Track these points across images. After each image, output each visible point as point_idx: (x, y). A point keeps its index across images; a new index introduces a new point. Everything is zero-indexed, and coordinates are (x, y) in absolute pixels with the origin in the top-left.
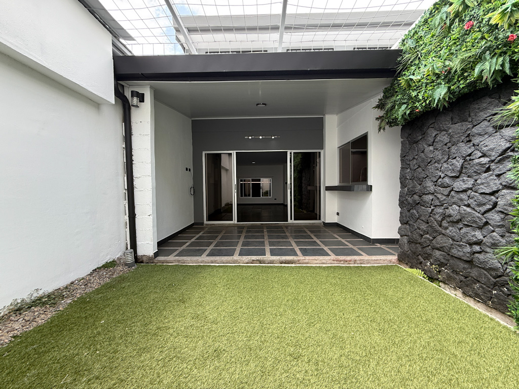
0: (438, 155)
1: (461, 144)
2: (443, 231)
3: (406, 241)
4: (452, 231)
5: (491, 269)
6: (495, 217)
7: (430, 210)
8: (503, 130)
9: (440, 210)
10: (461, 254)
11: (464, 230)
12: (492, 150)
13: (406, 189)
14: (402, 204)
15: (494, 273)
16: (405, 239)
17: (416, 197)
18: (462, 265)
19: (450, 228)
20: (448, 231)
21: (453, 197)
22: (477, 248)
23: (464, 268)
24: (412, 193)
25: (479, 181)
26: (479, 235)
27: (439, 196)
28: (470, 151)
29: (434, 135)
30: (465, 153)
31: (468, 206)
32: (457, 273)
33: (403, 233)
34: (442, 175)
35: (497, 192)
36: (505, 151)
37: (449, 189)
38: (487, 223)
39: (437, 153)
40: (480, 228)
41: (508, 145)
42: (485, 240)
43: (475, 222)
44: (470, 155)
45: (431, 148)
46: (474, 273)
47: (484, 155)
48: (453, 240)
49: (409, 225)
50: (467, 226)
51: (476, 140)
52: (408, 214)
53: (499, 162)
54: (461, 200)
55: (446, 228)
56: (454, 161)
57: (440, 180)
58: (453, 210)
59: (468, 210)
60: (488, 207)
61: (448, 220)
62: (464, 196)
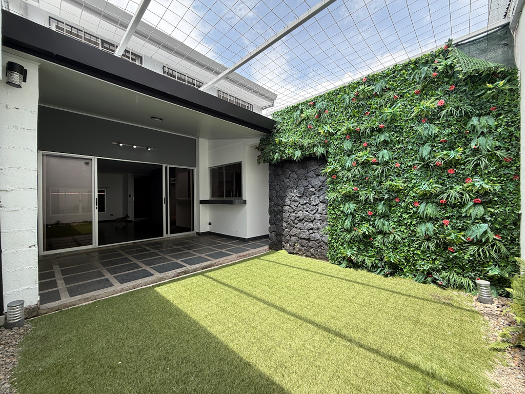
0: (292, 184)
1: (303, 180)
2: (296, 226)
3: (274, 235)
4: (300, 225)
5: (317, 240)
6: (318, 216)
7: (288, 214)
8: (319, 177)
9: (293, 214)
10: (305, 236)
11: (305, 223)
12: (316, 185)
13: (273, 203)
14: (270, 212)
15: (318, 242)
16: (273, 234)
17: (280, 208)
18: (305, 241)
19: (299, 223)
20: (298, 225)
21: (300, 207)
22: (311, 231)
23: (306, 243)
24: (277, 205)
25: (311, 199)
26: (311, 224)
27: (293, 207)
28: (307, 184)
29: (289, 173)
30: (305, 185)
31: (307, 211)
32: (303, 246)
33: (272, 230)
34: (294, 196)
35: (318, 204)
36: (320, 187)
37: (298, 203)
38: (315, 219)
39: (291, 183)
40: (312, 222)
41: (321, 184)
42: (314, 227)
43: (310, 219)
44: (307, 186)
45: (288, 180)
46: (311, 244)
47: (313, 187)
48: (300, 229)
49: (276, 225)
50: (306, 221)
51: (309, 179)
52: (274, 218)
53: (319, 190)
54: (304, 208)
55: (297, 224)
56: (300, 188)
57: (293, 198)
58: (300, 214)
59: (307, 213)
60: (315, 211)
61: (298, 219)
62: (305, 207)
